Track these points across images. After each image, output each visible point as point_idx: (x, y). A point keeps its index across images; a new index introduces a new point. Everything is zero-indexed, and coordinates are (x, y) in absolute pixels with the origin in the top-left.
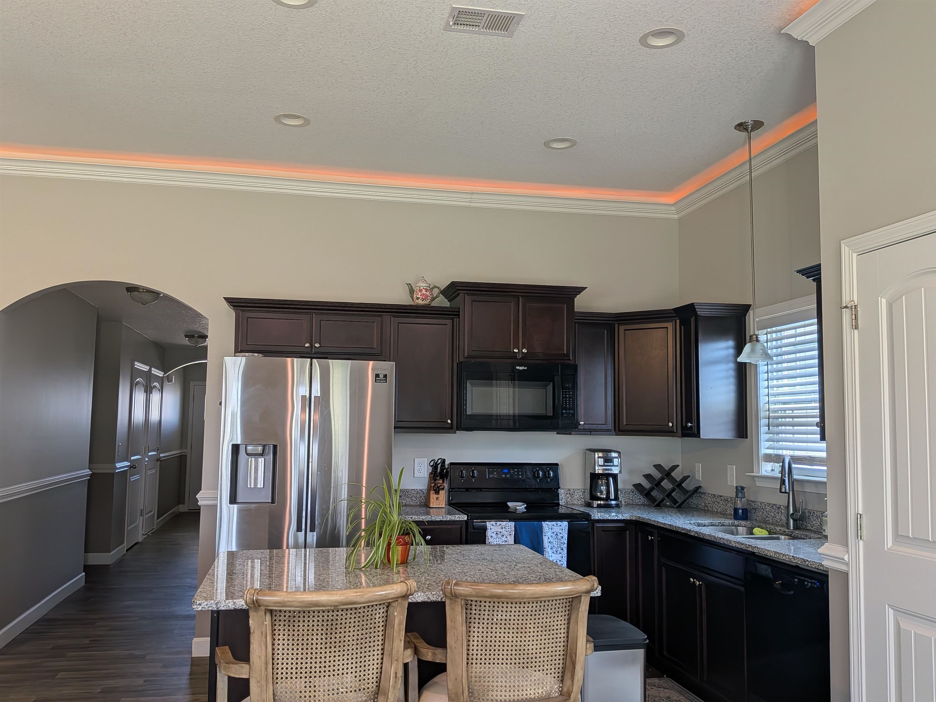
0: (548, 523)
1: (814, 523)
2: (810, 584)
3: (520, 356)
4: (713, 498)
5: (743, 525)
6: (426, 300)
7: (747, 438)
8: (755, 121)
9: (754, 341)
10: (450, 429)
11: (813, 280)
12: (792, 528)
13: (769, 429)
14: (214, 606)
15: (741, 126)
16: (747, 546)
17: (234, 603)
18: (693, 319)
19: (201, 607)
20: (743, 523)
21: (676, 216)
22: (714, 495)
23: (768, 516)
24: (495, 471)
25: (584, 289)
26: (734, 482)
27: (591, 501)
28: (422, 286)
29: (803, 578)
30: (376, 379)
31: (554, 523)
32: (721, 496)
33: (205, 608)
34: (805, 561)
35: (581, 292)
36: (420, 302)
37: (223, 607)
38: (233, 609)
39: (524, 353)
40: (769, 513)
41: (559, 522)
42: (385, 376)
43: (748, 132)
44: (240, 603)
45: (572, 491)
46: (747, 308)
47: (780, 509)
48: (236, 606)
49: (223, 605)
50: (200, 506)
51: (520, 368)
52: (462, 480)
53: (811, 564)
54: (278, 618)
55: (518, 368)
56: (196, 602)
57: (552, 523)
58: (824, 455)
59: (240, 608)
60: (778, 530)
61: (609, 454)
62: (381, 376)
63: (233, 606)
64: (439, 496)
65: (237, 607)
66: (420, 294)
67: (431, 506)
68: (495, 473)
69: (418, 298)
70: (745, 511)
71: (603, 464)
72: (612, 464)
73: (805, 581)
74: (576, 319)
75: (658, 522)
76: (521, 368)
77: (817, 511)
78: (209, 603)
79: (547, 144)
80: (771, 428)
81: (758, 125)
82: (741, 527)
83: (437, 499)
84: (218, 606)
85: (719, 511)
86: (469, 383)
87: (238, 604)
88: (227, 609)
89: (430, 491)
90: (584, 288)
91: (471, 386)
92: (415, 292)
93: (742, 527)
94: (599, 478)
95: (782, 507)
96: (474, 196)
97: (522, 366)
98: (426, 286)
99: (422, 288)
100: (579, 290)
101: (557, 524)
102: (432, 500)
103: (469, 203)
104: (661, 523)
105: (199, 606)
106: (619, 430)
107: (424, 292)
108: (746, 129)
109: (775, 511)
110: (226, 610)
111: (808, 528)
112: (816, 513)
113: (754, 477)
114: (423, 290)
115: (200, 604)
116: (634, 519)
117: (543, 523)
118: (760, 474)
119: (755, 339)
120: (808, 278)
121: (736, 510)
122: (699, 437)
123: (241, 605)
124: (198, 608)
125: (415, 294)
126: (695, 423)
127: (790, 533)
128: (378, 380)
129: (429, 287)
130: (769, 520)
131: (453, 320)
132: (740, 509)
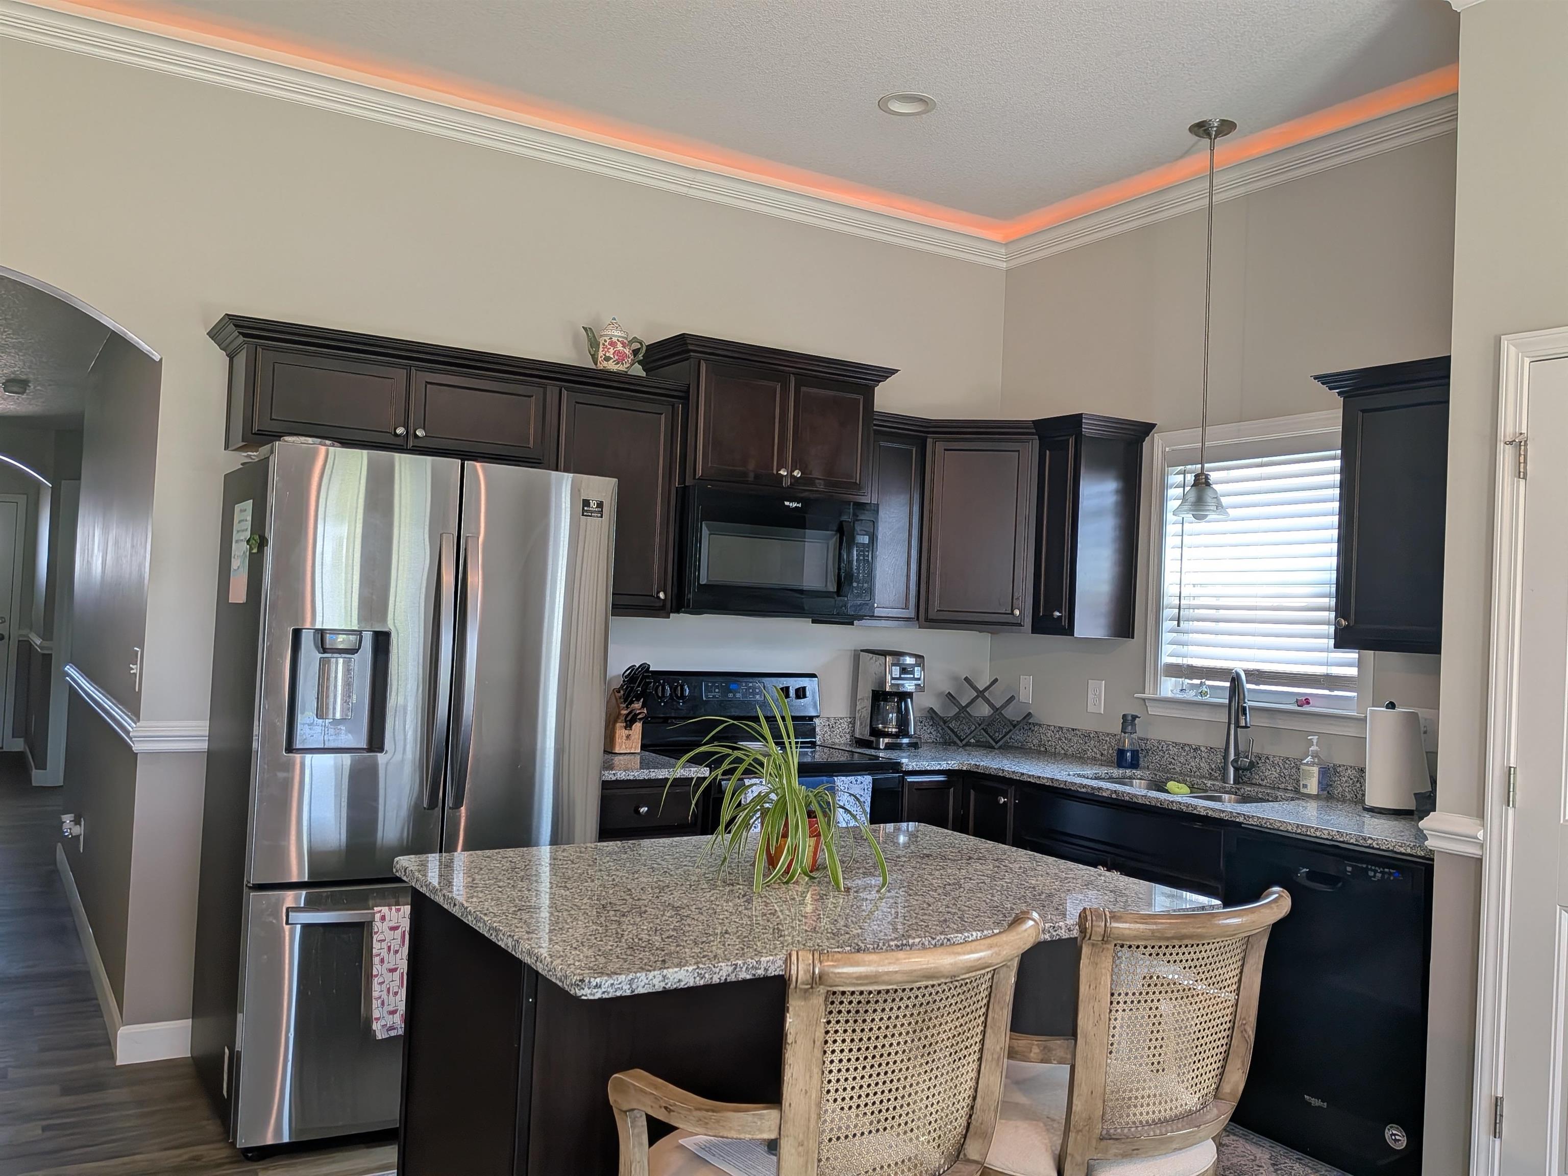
0: (843, 778)
1: (1266, 774)
2: (1379, 875)
3: (786, 483)
4: (1058, 731)
5: (1139, 776)
6: (623, 364)
7: (1133, 638)
8: (1223, 122)
9: (1202, 483)
10: (659, 610)
11: (1339, 393)
12: (1232, 782)
13: (1178, 625)
14: (626, 987)
15: (1201, 129)
16: (1235, 815)
17: (664, 977)
18: (1072, 441)
19: (600, 991)
20: (1138, 773)
21: (1004, 265)
22: (1061, 728)
23: (1173, 761)
24: (717, 687)
25: (894, 374)
26: (1100, 707)
27: (873, 739)
28: (616, 336)
29: (1364, 866)
30: (583, 509)
31: (852, 778)
32: (1073, 730)
33: (608, 993)
34: (1365, 839)
35: (888, 377)
36: (612, 366)
37: (644, 987)
38: (661, 989)
39: (795, 477)
40: (1176, 758)
41: (859, 777)
42: (600, 505)
43: (1211, 139)
44: (675, 975)
45: (833, 721)
46: (1147, 429)
47: (1199, 752)
48: (666, 984)
49: (643, 984)
50: (137, 754)
51: (791, 505)
52: (661, 702)
53: (1377, 844)
54: (836, 1007)
55: (787, 503)
56: (589, 982)
57: (849, 778)
58: (1353, 672)
59: (675, 986)
60: (1209, 785)
61: (902, 658)
62: (593, 505)
63: (663, 984)
64: (631, 732)
65: (669, 985)
66: (612, 351)
67: (617, 750)
68: (717, 690)
69: (607, 359)
70: (1135, 754)
71: (898, 676)
72: (912, 676)
73: (1367, 869)
74: (875, 425)
75: (1023, 774)
76: (794, 505)
77: (1274, 756)
78: (616, 982)
79: (882, 104)
80: (1182, 623)
81: (1227, 127)
82: (1137, 781)
83: (628, 737)
84: (634, 986)
85: (1070, 752)
86: (706, 524)
87: (671, 978)
88: (651, 991)
89: (615, 722)
90: (893, 372)
91: (708, 532)
92: (601, 346)
93: (1138, 779)
94: (885, 700)
95: (1203, 749)
96: (699, 177)
97: (795, 502)
98: (623, 337)
99: (615, 339)
100: (886, 373)
101: (856, 781)
102: (618, 741)
103: (687, 189)
104: (1030, 776)
105: (595, 991)
106: (927, 619)
107: (620, 347)
108: (1209, 135)
109: (1188, 755)
110: (649, 993)
111: (1254, 781)
112: (1271, 759)
113: (1144, 700)
114: (619, 343)
115: (598, 986)
116: (965, 768)
117: (836, 778)
118: (1158, 696)
119: (1204, 481)
120: (1330, 389)
121: (1121, 753)
122: (1073, 635)
123: (676, 980)
124: (594, 995)
125: (601, 349)
126: (1065, 611)
127: (1233, 790)
128: (587, 511)
129: (627, 339)
130: (1174, 769)
131: (673, 406)
132: (1128, 751)
